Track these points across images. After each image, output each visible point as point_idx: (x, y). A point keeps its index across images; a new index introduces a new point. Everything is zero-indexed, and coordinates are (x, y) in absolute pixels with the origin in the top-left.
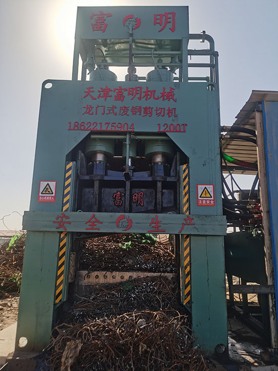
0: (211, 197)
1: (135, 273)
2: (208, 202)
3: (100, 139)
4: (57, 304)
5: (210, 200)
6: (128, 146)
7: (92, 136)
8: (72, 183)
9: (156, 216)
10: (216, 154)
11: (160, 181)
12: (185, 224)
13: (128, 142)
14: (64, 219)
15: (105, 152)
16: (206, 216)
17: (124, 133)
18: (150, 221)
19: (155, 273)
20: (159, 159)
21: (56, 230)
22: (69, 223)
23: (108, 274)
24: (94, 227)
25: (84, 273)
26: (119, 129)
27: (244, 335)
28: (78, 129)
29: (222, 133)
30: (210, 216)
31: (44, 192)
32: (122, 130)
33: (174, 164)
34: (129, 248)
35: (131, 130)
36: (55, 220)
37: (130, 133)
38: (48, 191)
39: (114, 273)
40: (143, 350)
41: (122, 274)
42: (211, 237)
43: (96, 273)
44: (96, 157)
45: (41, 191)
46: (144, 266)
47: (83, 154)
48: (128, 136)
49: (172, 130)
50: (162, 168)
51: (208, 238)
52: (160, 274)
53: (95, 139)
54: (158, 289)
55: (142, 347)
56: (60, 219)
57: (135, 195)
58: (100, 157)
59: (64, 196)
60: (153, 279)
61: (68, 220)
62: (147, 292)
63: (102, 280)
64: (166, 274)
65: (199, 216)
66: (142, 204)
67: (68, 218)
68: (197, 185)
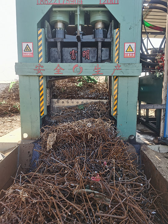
0: (133, 51)
1: (85, 100)
2: (131, 55)
3: (59, 11)
4: (41, 116)
5: (132, 54)
6: (78, 16)
7: (54, 9)
8: (43, 43)
9: (98, 65)
10: (139, 20)
11: (100, 42)
12: (115, 70)
13: (78, 13)
14: (40, 68)
15: (63, 21)
16: (129, 64)
17: (76, 6)
18: (94, 68)
19: (97, 100)
20: (100, 26)
21: (36, 75)
22: (44, 70)
23: (69, 100)
24: (60, 72)
25: (55, 100)
26: (72, 3)
27: (145, 131)
28: (43, 4)
29: (144, 5)
30: (131, 64)
31: (25, 50)
32: (74, 3)
33: (110, 29)
34: (81, 86)
35: (80, 3)
36: (35, 68)
37: (80, 6)
38: (28, 50)
39: (73, 100)
40: (90, 137)
41: (77, 100)
42: (131, 77)
43: (62, 100)
44: (57, 25)
45: (24, 49)
46: (90, 96)
47: (48, 23)
48: (78, 8)
49: (109, 2)
50: (102, 32)
51: (129, 78)
52: (99, 100)
53: (55, 11)
54: (98, 108)
55: (90, 136)
56: (38, 68)
57: (84, 52)
58: (60, 25)
59: (39, 53)
60: (95, 103)
61: (43, 68)
62: (92, 110)
63: (66, 104)
64: (103, 100)
65: (124, 64)
66: (88, 58)
67: (42, 67)
68: (125, 43)
